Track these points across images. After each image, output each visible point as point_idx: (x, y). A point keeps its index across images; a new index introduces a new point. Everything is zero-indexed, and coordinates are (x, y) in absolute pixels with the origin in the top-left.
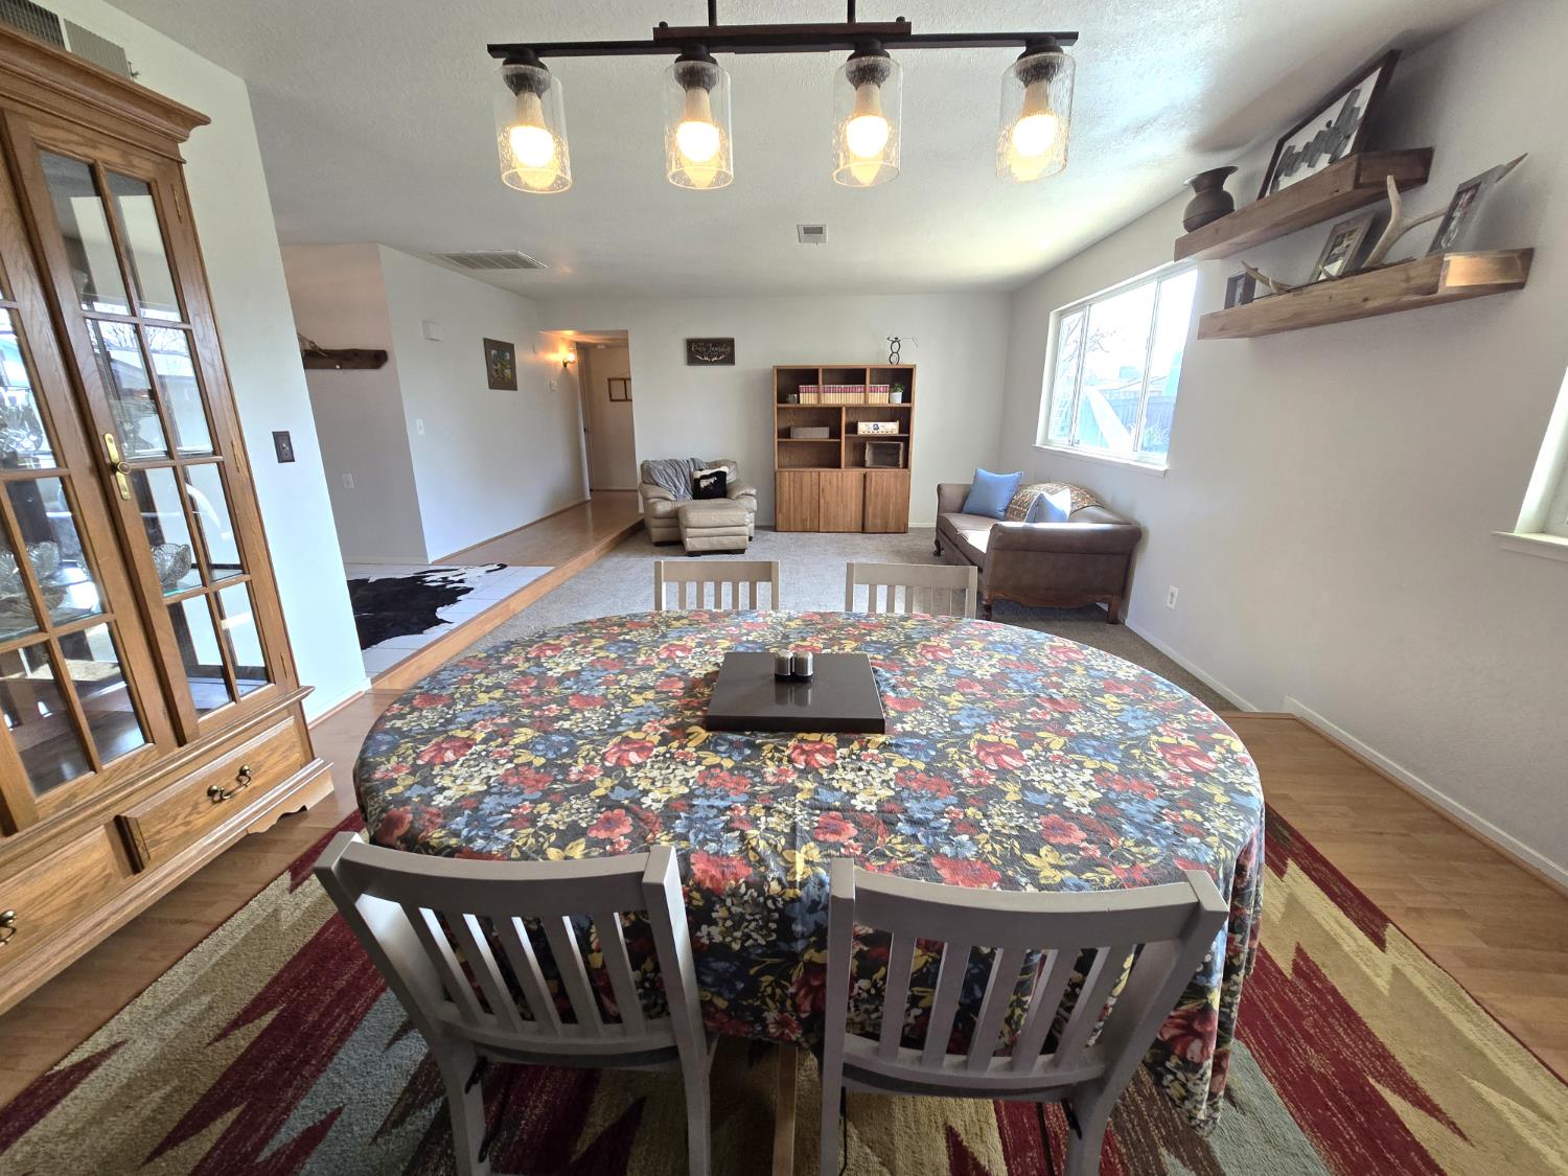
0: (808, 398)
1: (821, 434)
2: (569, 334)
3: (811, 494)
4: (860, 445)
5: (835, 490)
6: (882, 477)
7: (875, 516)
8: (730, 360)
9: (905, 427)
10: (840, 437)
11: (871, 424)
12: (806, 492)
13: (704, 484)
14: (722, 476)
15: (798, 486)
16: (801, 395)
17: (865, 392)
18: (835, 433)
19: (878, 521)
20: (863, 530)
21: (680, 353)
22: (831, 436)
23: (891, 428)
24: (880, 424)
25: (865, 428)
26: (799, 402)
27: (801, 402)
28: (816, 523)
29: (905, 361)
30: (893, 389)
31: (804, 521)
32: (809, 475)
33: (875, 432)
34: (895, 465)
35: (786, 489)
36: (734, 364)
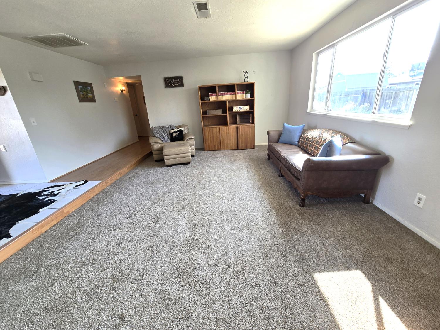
0: (213, 98)
1: (219, 112)
2: (121, 78)
3: (217, 136)
4: (234, 115)
5: (226, 134)
6: (244, 128)
7: (242, 143)
8: (181, 85)
9: (252, 107)
10: (227, 113)
11: (238, 107)
12: (215, 135)
13: (174, 135)
14: (181, 131)
15: (211, 133)
16: (210, 97)
17: (235, 94)
18: (225, 112)
19: (243, 145)
20: (238, 148)
21: (162, 83)
22: (223, 113)
23: (246, 108)
24: (242, 107)
25: (236, 109)
27: (210, 100)
28: (219, 147)
29: (251, 81)
30: (246, 93)
31: (215, 146)
32: (216, 129)
33: (240, 110)
34: (249, 123)
35: (207, 135)
36: (183, 87)
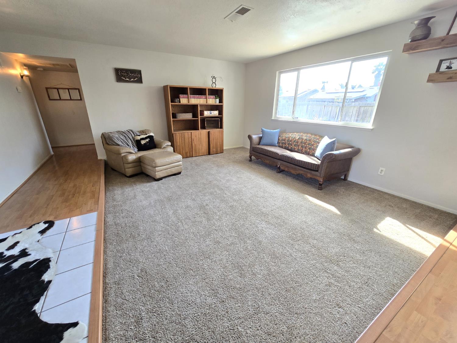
0: (184, 101)
1: (189, 116)
3: (189, 142)
4: (203, 120)
5: (198, 139)
6: (215, 132)
7: (213, 148)
8: (140, 81)
9: (221, 113)
10: (198, 117)
11: (209, 112)
12: (187, 141)
13: (143, 142)
14: (151, 137)
15: (183, 139)
16: (181, 99)
18: (195, 115)
19: (214, 150)
20: (209, 154)
21: (112, 76)
22: (193, 117)
23: (215, 113)
24: (212, 112)
25: (207, 113)
26: (180, 102)
27: (181, 102)
28: (191, 154)
29: (218, 86)
30: (216, 98)
31: (186, 153)
32: (187, 133)
33: (210, 115)
34: (217, 127)
35: (178, 141)
36: (142, 83)
